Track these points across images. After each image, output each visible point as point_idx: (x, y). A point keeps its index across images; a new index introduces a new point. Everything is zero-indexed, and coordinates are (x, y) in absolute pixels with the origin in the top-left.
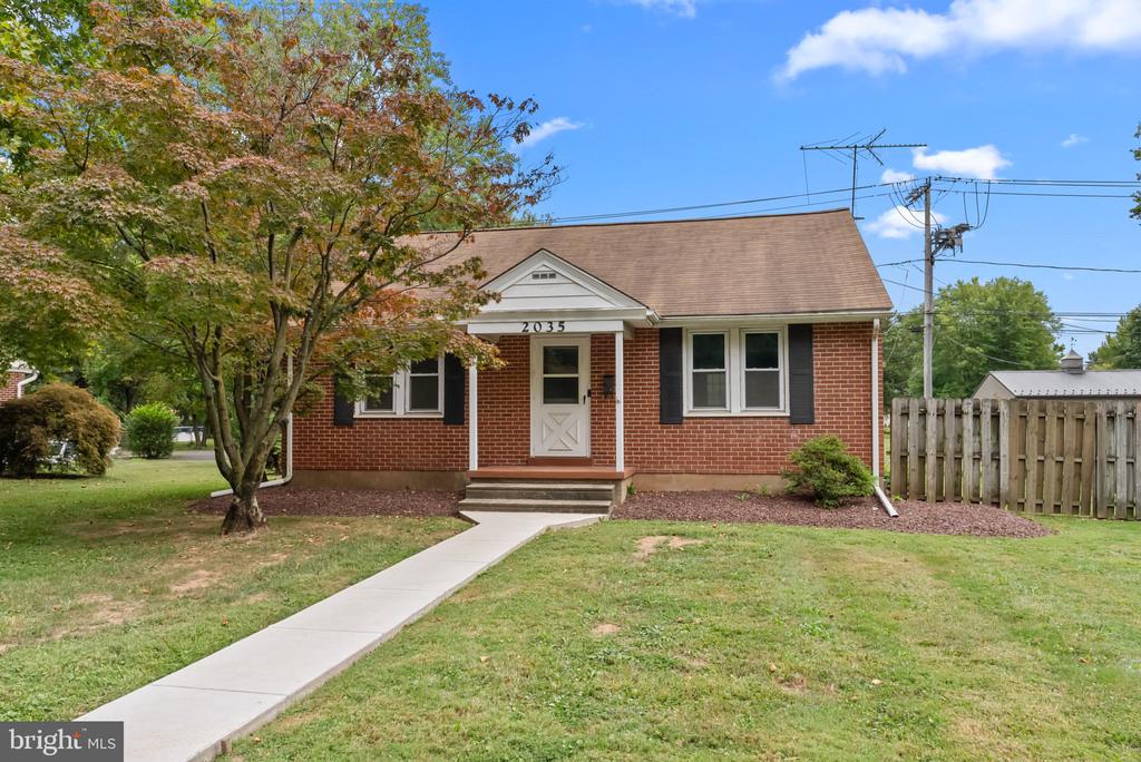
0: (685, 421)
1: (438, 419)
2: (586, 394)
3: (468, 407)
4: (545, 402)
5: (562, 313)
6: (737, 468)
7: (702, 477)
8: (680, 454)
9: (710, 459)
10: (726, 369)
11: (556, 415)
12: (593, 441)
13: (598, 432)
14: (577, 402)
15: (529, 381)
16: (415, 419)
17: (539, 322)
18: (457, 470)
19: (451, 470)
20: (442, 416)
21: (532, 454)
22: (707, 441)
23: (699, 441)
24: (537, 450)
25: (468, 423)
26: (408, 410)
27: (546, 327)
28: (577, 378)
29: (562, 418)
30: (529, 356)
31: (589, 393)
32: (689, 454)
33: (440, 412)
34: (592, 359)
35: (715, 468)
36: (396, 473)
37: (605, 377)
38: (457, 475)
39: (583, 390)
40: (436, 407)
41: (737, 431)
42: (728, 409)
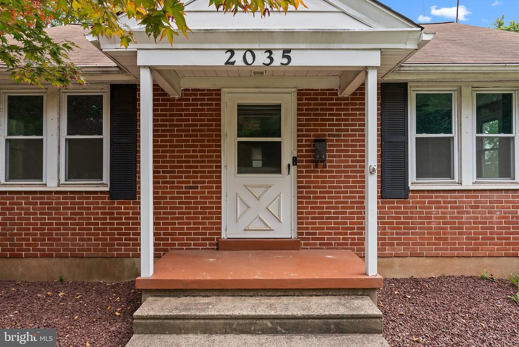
0: (410, 194)
1: (102, 192)
2: (290, 162)
3: (139, 178)
4: (239, 172)
5: (289, 35)
6: (473, 250)
7: (429, 261)
8: (405, 234)
9: (440, 239)
10: (454, 134)
11: (252, 186)
12: (300, 220)
13: (307, 208)
14: (279, 172)
15: (220, 146)
16: (72, 192)
17: (250, 51)
18: (128, 256)
19: (120, 256)
20: (107, 189)
21: (224, 235)
22: (437, 218)
23: (427, 218)
24: (230, 230)
25: (139, 198)
26: (63, 181)
27: (261, 59)
28: (280, 142)
29: (261, 190)
30: (220, 115)
31: (295, 161)
32: (416, 234)
33: (104, 184)
34: (298, 120)
35: (446, 249)
36: (45, 261)
37: (316, 141)
38: (127, 261)
39: (286, 158)
40: (101, 178)
41: (472, 207)
42: (456, 180)
